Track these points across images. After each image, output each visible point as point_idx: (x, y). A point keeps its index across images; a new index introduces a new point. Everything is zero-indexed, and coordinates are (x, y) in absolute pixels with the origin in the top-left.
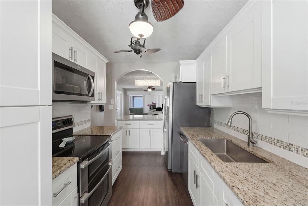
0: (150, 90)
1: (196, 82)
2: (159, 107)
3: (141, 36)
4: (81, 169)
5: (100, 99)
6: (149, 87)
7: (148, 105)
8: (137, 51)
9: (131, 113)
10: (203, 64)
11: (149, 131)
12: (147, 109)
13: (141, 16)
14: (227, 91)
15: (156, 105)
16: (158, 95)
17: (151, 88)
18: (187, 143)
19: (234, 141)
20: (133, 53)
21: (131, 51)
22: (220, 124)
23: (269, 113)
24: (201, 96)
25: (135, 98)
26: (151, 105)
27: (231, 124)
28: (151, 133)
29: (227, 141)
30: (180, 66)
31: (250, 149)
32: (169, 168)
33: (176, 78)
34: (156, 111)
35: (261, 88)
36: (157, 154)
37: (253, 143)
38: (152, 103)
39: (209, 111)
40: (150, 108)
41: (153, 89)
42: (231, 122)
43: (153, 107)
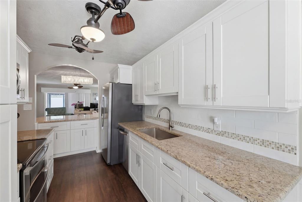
0: (76, 88)
1: (132, 84)
2: (86, 106)
3: (93, 40)
4: (25, 176)
5: (23, 97)
6: (76, 85)
7: (73, 105)
8: (80, 50)
9: (48, 114)
10: (138, 70)
11: (83, 131)
12: (71, 109)
13: (93, 22)
14: (157, 93)
15: (83, 104)
16: (85, 94)
17: (78, 85)
18: (128, 134)
19: (160, 128)
20: (74, 50)
21: (71, 47)
22: (150, 117)
23: (182, 107)
24: (136, 96)
25: (52, 96)
26: (77, 104)
27: (159, 116)
28: (84, 133)
29: (156, 129)
30: (119, 69)
31: (170, 131)
32: (108, 162)
33: (114, 78)
34: (84, 110)
35: (178, 92)
36: (92, 153)
37: (172, 127)
38: (78, 102)
39: (141, 108)
40: (76, 108)
41: (80, 87)
42: (160, 115)
43: (79, 106)
